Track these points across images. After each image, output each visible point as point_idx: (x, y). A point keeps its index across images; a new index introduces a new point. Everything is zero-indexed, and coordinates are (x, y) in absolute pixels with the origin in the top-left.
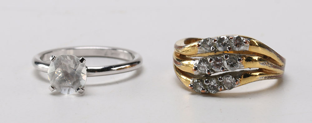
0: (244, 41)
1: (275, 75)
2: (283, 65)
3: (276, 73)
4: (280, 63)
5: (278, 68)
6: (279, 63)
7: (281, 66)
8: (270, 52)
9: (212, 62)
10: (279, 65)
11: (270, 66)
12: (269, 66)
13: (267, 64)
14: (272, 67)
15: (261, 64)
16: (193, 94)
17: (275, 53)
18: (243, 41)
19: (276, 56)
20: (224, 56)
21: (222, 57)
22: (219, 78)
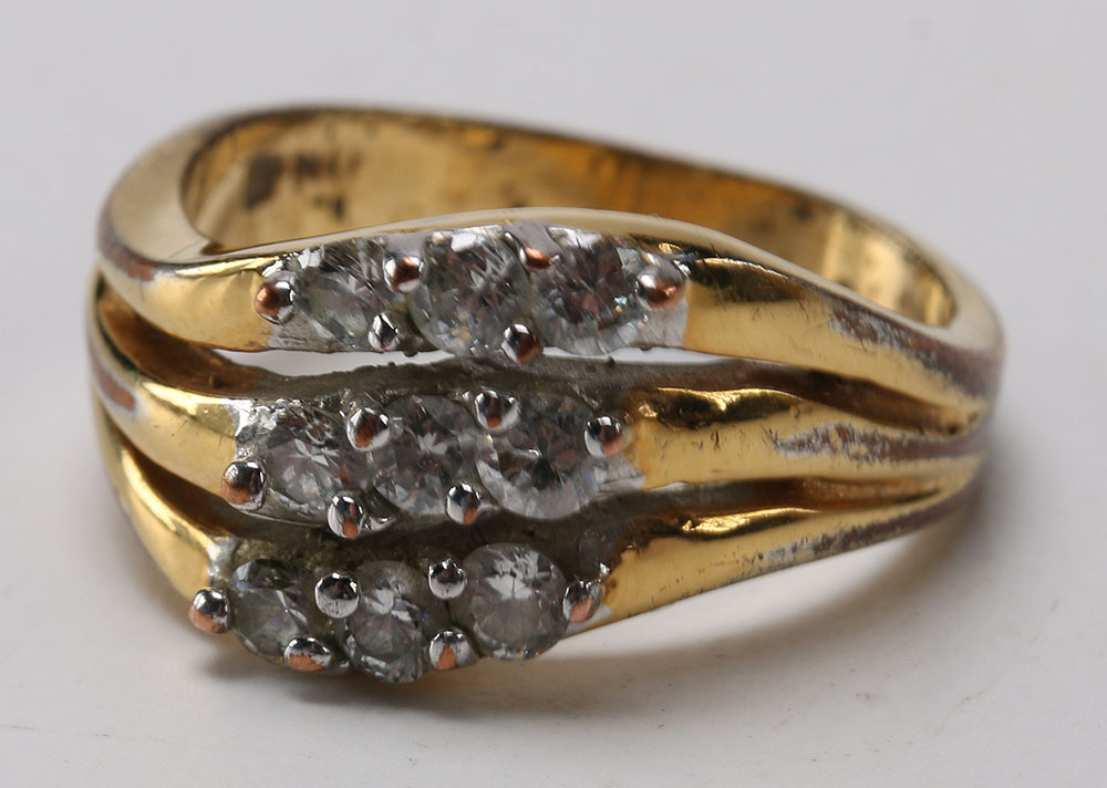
0: (648, 281)
1: (907, 510)
2: (973, 418)
3: (911, 489)
4: (953, 403)
5: (932, 452)
6: (938, 408)
7: (953, 429)
8: (868, 344)
9: (381, 440)
10: (940, 430)
11: (864, 449)
12: (856, 457)
13: (839, 443)
14: (882, 456)
15: (782, 453)
16: (226, 670)
17: (903, 345)
18: (633, 278)
19: (918, 365)
20: (480, 397)
21: (460, 403)
22: (438, 570)
